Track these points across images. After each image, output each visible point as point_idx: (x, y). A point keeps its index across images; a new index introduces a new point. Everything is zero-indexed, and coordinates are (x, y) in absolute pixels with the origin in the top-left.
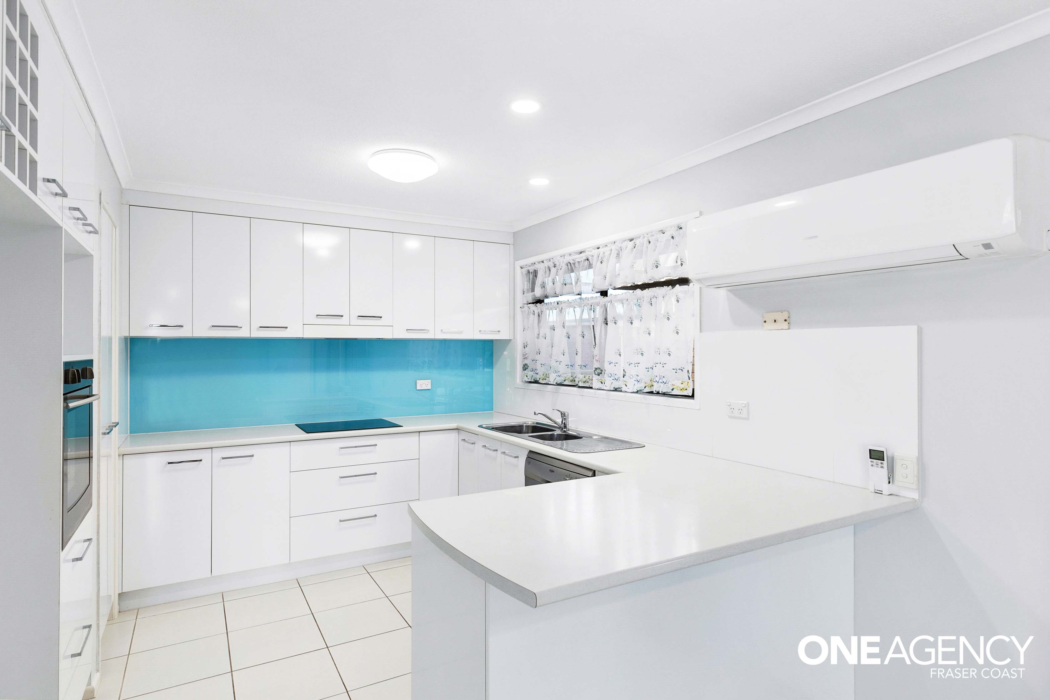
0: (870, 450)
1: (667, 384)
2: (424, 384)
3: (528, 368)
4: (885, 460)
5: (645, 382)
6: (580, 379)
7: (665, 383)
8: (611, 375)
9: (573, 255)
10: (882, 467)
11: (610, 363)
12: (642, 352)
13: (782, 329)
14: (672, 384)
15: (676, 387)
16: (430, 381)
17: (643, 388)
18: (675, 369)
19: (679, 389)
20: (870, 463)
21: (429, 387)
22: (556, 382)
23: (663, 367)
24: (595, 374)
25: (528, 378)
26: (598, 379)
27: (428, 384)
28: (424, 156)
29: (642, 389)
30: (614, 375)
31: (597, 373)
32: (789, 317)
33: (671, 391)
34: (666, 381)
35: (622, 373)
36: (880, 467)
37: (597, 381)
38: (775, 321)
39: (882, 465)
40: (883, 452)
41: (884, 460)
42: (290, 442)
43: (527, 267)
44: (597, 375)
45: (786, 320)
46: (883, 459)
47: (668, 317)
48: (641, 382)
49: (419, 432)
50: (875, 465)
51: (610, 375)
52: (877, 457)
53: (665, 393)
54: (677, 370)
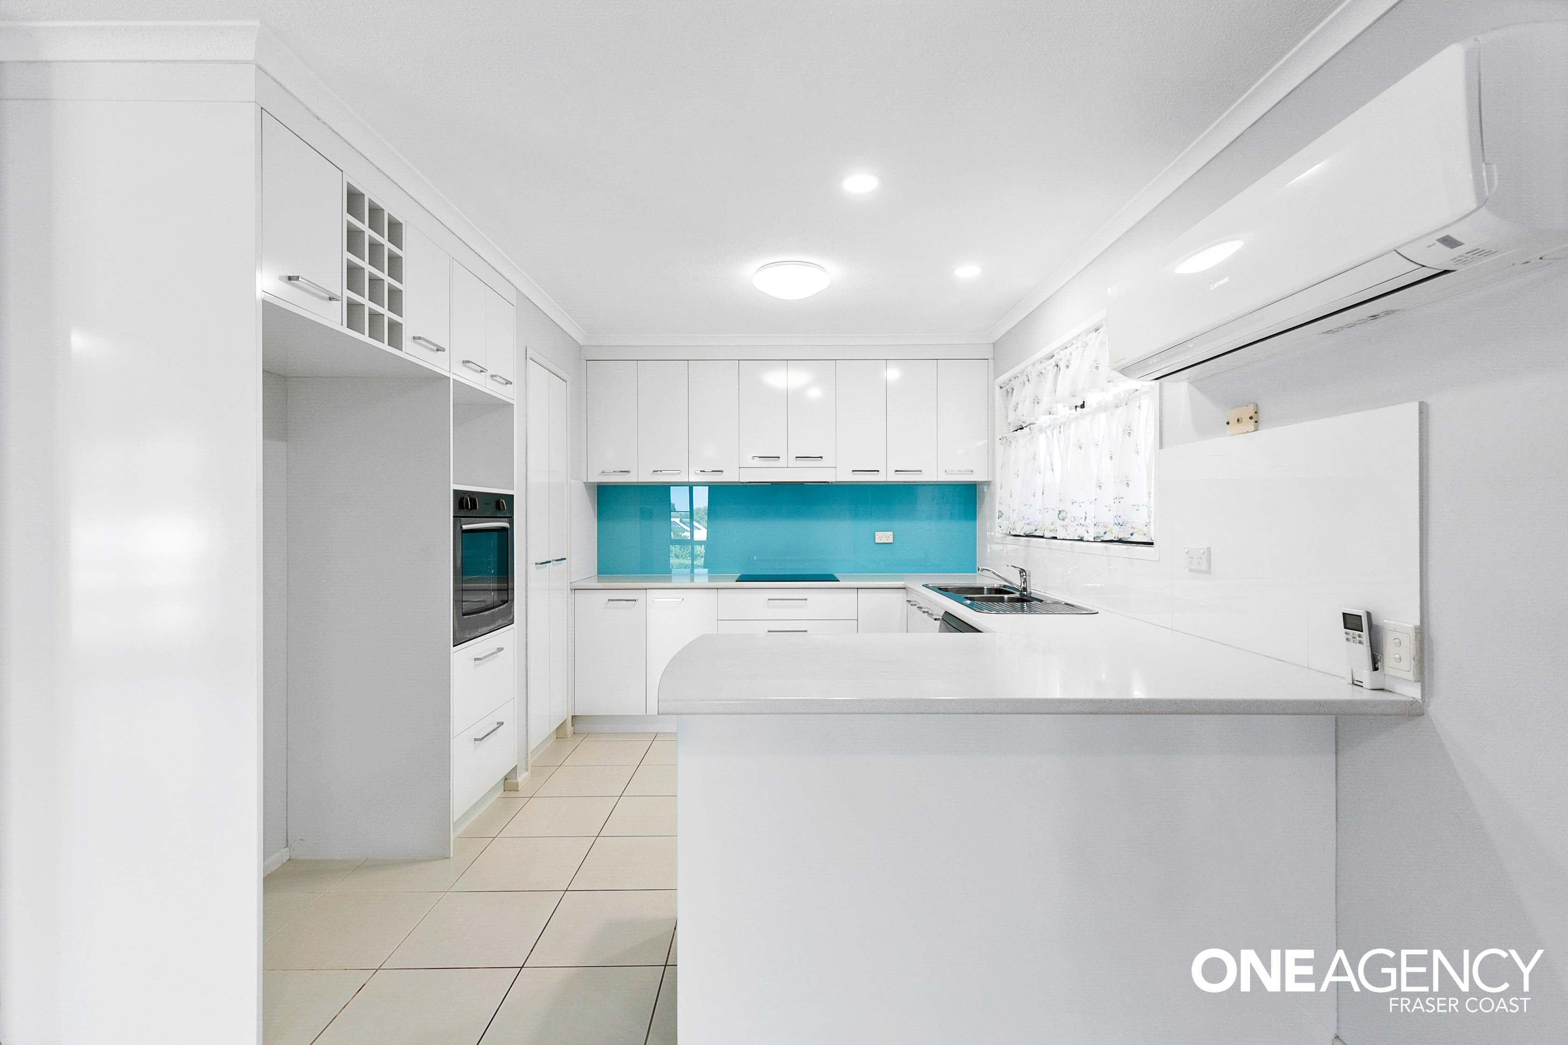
0: (1344, 614)
1: (1124, 527)
2: (885, 537)
3: (1003, 516)
4: (1364, 630)
5: (1104, 525)
6: (1046, 526)
7: (1121, 525)
8: (1075, 519)
9: (1044, 362)
10: (1360, 642)
11: (1073, 503)
12: (1100, 483)
13: (1248, 432)
14: (1131, 527)
15: (1138, 531)
16: (891, 533)
17: (1102, 534)
18: (1136, 504)
19: (1141, 534)
20: (1345, 636)
21: (891, 541)
22: (1024, 532)
23: (1120, 502)
24: (1059, 519)
25: (1002, 528)
26: (1063, 525)
27: (890, 536)
28: (818, 268)
29: (1099, 536)
30: (1079, 518)
31: (1061, 517)
32: (1256, 413)
33: (1130, 536)
34: (1123, 522)
35: (1084, 515)
36: (1358, 641)
37: (1062, 527)
38: (1238, 421)
39: (1360, 639)
40: (1360, 616)
41: (1362, 631)
42: (718, 589)
43: (1006, 386)
44: (1062, 520)
45: (1251, 418)
46: (1361, 629)
47: (1129, 431)
48: (1098, 525)
49: (858, 589)
50: (1352, 640)
51: (1073, 519)
52: (1355, 627)
53: (1120, 539)
54: (1139, 506)
